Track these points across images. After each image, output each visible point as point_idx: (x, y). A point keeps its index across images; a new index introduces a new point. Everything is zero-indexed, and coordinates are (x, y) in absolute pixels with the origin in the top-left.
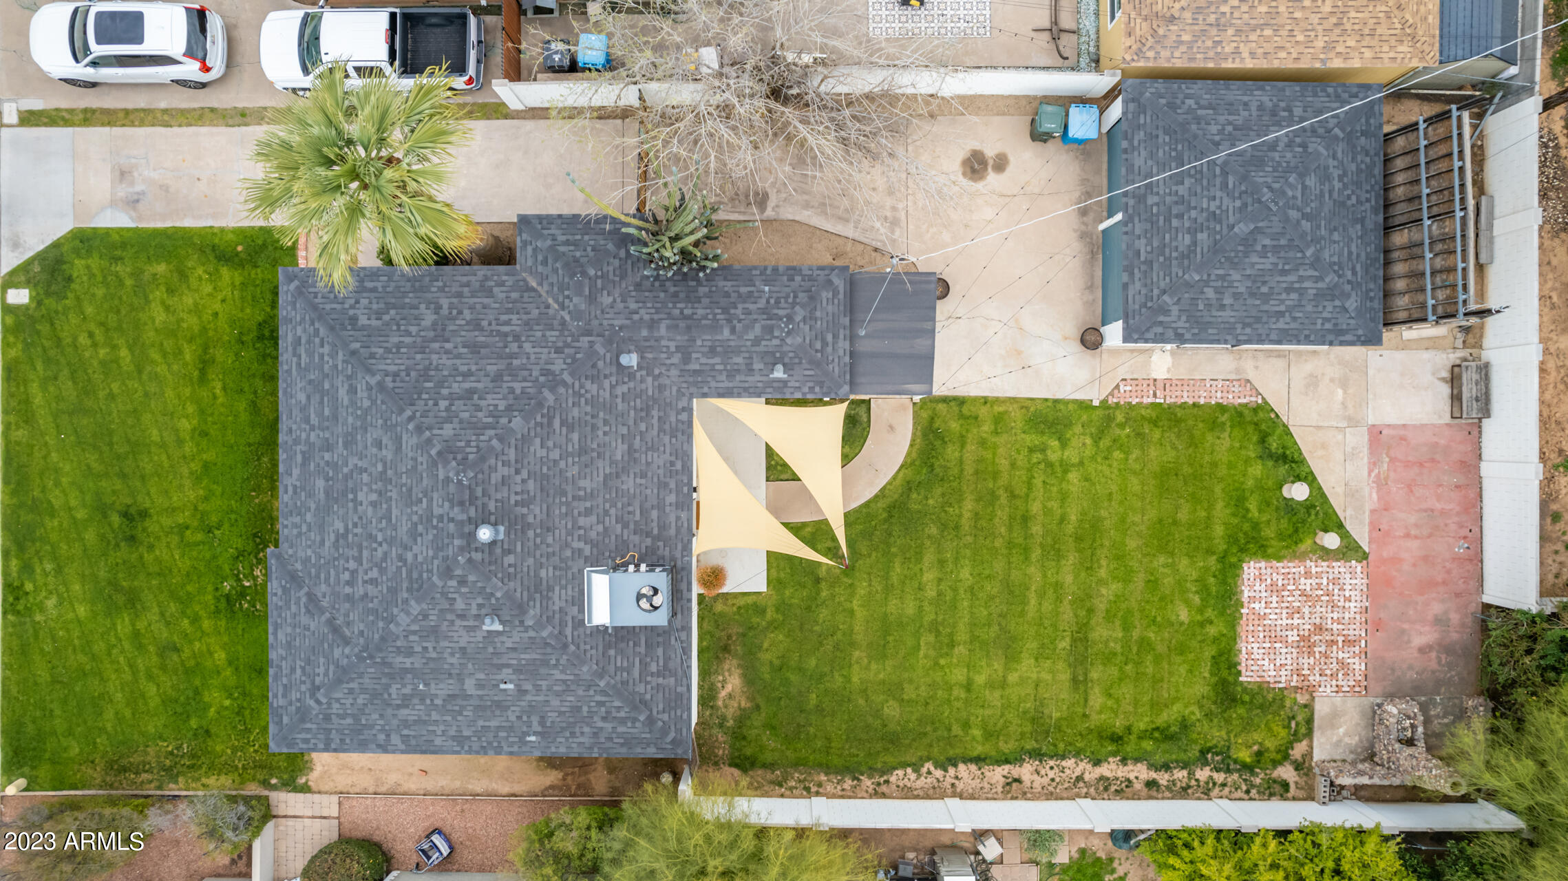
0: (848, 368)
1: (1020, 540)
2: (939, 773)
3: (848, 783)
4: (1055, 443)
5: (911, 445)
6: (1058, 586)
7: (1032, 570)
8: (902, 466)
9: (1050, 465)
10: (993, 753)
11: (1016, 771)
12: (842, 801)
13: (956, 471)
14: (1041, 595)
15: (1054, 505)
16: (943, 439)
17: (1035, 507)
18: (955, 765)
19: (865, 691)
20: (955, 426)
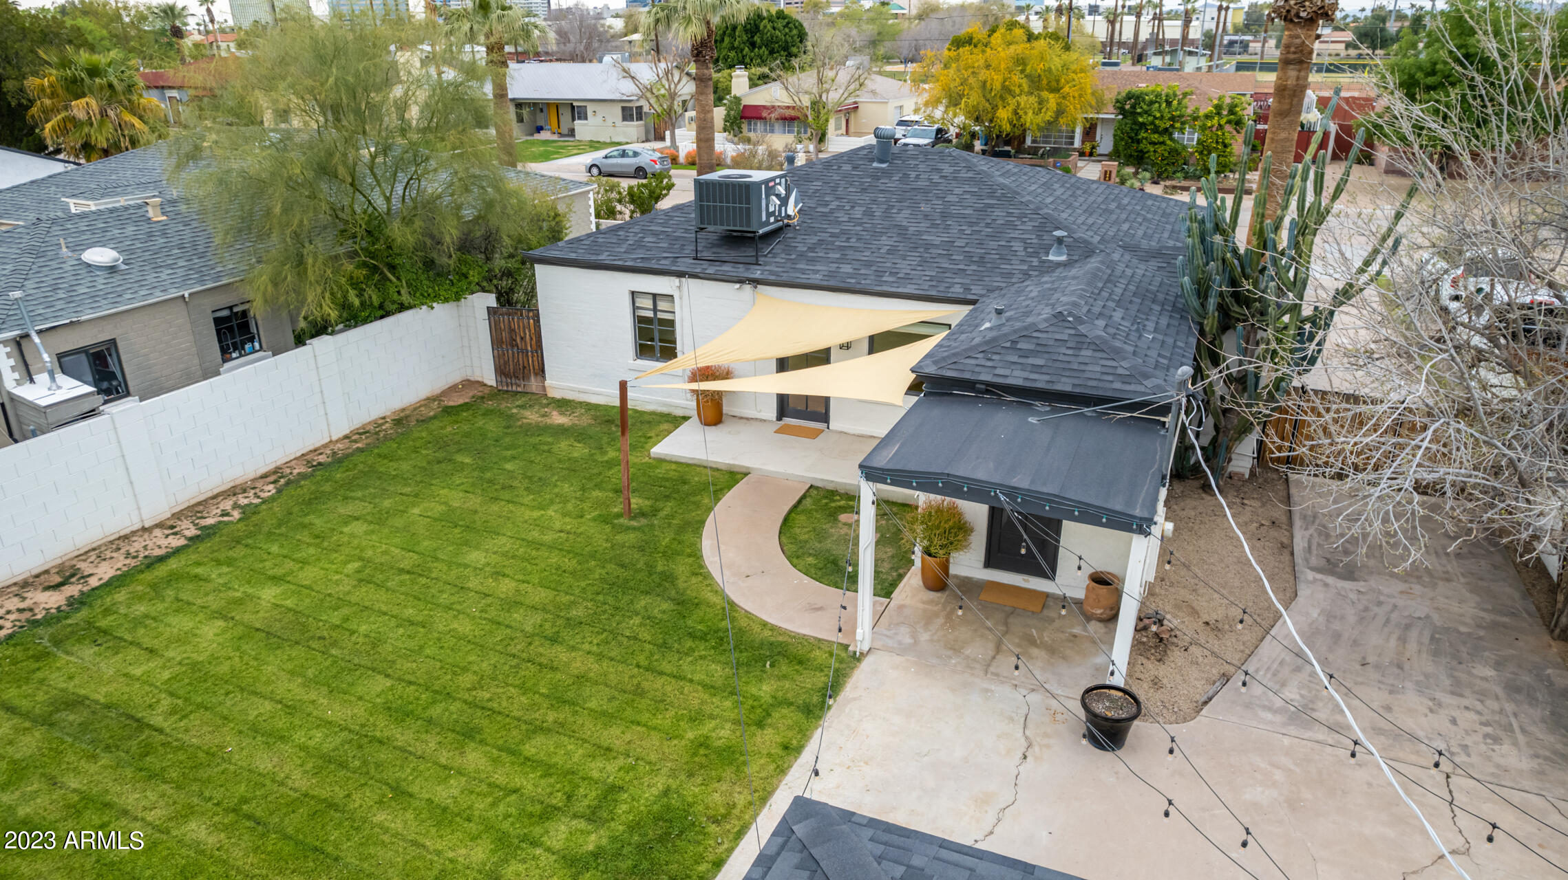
0: (967, 376)
1: (436, 711)
2: (210, 521)
3: (322, 459)
4: (591, 843)
5: (765, 624)
6: (274, 737)
7: (360, 710)
8: (732, 604)
9: (548, 814)
10: (142, 576)
11: (73, 590)
12: (312, 448)
13: (667, 667)
14: (291, 709)
15: (447, 793)
16: (748, 665)
17: (474, 758)
18: (190, 539)
19: (416, 496)
20: (766, 690)
